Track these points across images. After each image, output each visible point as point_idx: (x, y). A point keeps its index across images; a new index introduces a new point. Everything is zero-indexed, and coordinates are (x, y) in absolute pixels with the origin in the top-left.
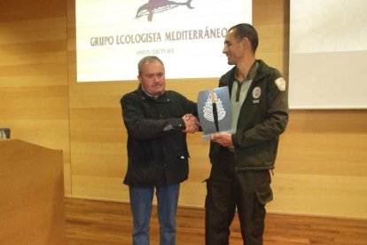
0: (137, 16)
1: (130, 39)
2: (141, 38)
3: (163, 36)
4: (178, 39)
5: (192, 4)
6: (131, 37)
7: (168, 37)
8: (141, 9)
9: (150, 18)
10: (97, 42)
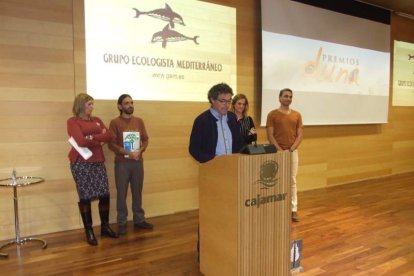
0: (153, 41)
1: (146, 62)
2: (156, 62)
3: (175, 63)
4: (187, 68)
5: (198, 40)
6: (147, 60)
7: (180, 64)
8: (156, 35)
9: (164, 45)
10: (110, 59)
